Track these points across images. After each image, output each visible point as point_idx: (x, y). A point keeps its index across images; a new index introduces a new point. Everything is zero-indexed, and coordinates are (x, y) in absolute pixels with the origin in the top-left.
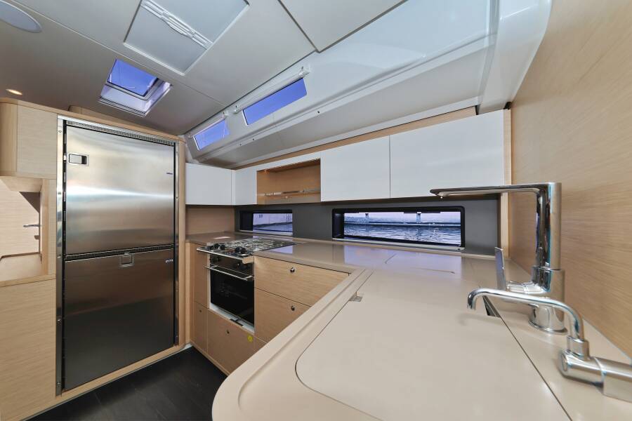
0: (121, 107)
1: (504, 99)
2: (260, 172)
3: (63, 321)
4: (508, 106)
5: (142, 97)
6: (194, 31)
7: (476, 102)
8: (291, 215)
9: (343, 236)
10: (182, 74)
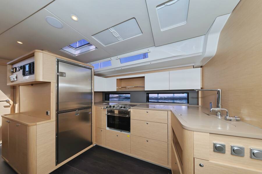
0: (66, 52)
1: (200, 65)
2: (117, 79)
3: (58, 137)
4: (201, 67)
5: (75, 49)
6: (119, 36)
7: (193, 64)
8: (130, 95)
9: (149, 102)
10: (105, 46)
